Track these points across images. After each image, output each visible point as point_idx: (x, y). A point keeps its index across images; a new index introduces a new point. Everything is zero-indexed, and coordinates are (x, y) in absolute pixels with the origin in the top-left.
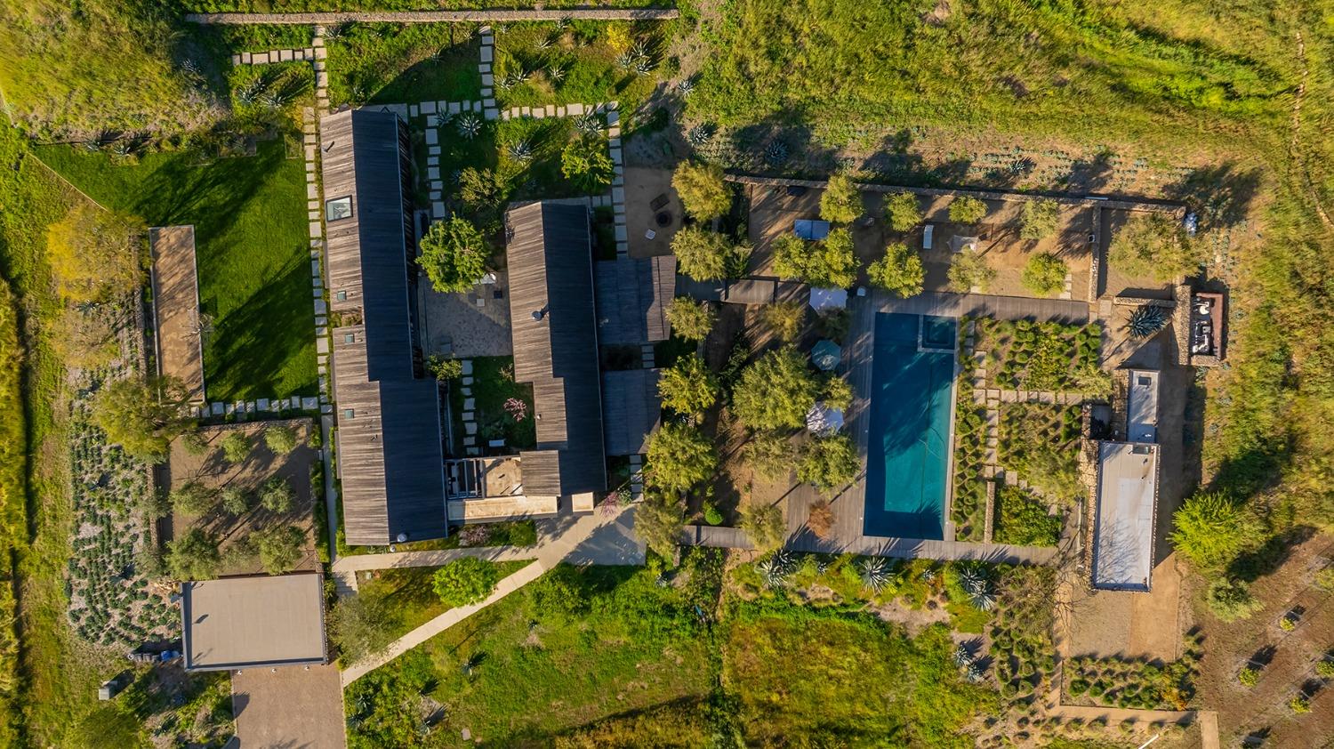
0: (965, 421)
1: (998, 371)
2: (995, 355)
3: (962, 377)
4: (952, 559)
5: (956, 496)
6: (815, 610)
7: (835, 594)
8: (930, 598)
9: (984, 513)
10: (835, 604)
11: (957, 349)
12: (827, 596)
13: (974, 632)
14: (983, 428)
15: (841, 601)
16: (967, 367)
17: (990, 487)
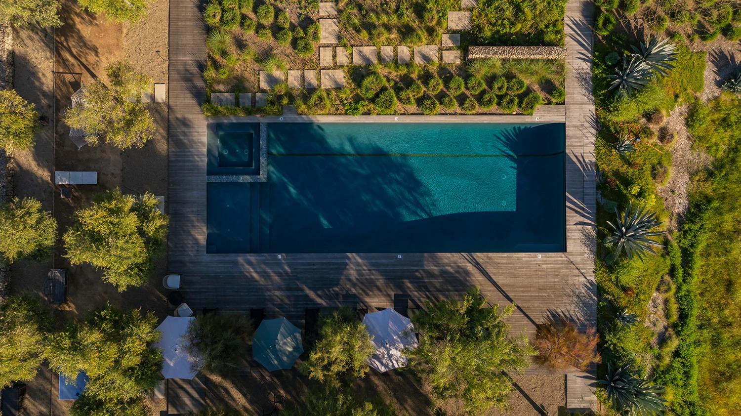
0: (373, 100)
1: (289, 50)
2: (264, 56)
3: (303, 107)
4: (593, 108)
5: (493, 108)
6: (683, 316)
7: (658, 289)
8: (655, 139)
9: (518, 61)
10: (674, 288)
11: (258, 118)
12: (660, 301)
13: (702, 67)
14: (382, 71)
15: (667, 278)
16: (285, 101)
17: (476, 53)
